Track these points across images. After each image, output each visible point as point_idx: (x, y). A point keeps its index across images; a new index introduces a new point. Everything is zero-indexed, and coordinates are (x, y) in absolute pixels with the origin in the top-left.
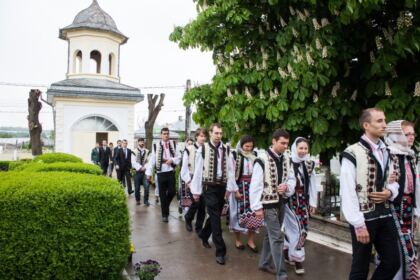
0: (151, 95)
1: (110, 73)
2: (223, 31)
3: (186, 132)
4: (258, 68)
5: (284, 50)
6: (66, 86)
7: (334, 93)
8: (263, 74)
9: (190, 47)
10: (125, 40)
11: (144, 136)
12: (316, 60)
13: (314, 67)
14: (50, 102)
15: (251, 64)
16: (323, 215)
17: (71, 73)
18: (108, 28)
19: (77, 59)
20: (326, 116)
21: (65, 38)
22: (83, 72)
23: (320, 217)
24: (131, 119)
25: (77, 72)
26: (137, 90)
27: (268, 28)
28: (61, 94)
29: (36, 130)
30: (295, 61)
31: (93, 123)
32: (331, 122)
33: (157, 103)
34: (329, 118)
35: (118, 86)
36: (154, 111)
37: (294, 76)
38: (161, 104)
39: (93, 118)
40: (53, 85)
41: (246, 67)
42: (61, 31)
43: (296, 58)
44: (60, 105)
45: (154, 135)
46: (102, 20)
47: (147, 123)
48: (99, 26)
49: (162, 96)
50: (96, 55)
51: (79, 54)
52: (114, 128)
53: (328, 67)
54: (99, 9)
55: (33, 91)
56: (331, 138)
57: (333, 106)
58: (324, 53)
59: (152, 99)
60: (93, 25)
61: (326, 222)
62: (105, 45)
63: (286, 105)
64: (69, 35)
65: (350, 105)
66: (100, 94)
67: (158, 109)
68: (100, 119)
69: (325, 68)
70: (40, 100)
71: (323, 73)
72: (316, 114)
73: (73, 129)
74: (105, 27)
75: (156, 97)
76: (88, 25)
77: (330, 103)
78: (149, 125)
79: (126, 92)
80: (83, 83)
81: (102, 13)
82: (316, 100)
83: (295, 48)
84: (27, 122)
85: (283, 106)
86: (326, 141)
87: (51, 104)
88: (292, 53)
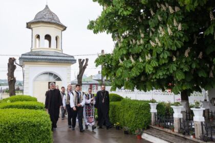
0: (81, 60)
1: (57, 48)
2: (118, 21)
3: (102, 80)
4: (138, 43)
5: (154, 30)
6: (30, 55)
7: (186, 54)
8: (142, 47)
9: (99, 32)
10: (65, 28)
11: (77, 83)
12: (174, 32)
13: (173, 36)
14: (21, 65)
15: (134, 41)
16: (184, 134)
17: (33, 48)
18: (55, 22)
19: (37, 40)
20: (182, 69)
21: (30, 28)
22: (41, 47)
23: (182, 135)
24: (69, 74)
25: (37, 47)
26: (72, 57)
27: (144, 18)
28: (27, 60)
29: (12, 81)
30: (160, 36)
31: (47, 76)
32: (186, 73)
33: (84, 64)
34: (184, 71)
35: (61, 55)
36: (82, 69)
37: (160, 44)
38: (86, 65)
39: (46, 73)
40: (23, 55)
41: (131, 43)
42: (27, 24)
43: (161, 34)
44: (27, 66)
45: (83, 83)
46: (51, 17)
47: (78, 76)
48: (49, 20)
49: (87, 60)
50: (48, 37)
51: (38, 37)
52: (59, 79)
53: (182, 35)
54: (49, 11)
55: (10, 59)
56: (186, 83)
57: (186, 62)
58: (180, 28)
59: (81, 62)
60: (46, 20)
61: (186, 139)
62: (53, 31)
63: (156, 63)
64: (32, 26)
65: (198, 62)
66: (50, 59)
67: (85, 67)
68: (51, 74)
69: (180, 36)
70: (15, 64)
71: (179, 40)
72: (175, 69)
73: (35, 80)
74: (53, 21)
75: (84, 60)
76: (43, 20)
77: (184, 61)
78: (80, 77)
79: (66, 58)
80: (40, 53)
81: (51, 13)
82: (174, 59)
83: (160, 28)
84: (7, 76)
85: (155, 64)
86: (182, 85)
87: (21, 66)
88: (159, 31)
